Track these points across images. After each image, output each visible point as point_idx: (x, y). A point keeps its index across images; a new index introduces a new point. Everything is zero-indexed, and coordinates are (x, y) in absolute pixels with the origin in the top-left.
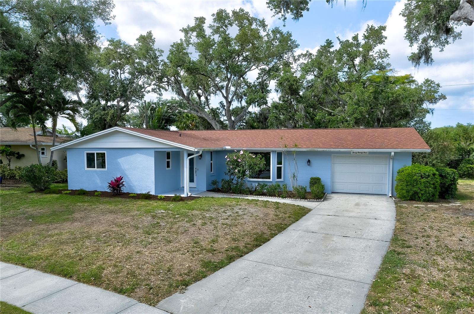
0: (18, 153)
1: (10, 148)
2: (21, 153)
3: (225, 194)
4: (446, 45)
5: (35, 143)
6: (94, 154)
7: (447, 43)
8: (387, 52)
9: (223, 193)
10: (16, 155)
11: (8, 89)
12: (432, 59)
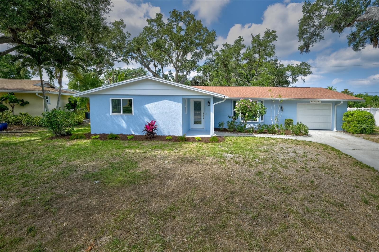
0: (22, 101)
1: (14, 96)
2: (25, 100)
3: (233, 133)
4: (315, 43)
5: (42, 91)
6: (120, 100)
7: (316, 41)
8: (274, 46)
9: (230, 132)
10: (20, 103)
11: (13, 40)
12: (309, 50)
